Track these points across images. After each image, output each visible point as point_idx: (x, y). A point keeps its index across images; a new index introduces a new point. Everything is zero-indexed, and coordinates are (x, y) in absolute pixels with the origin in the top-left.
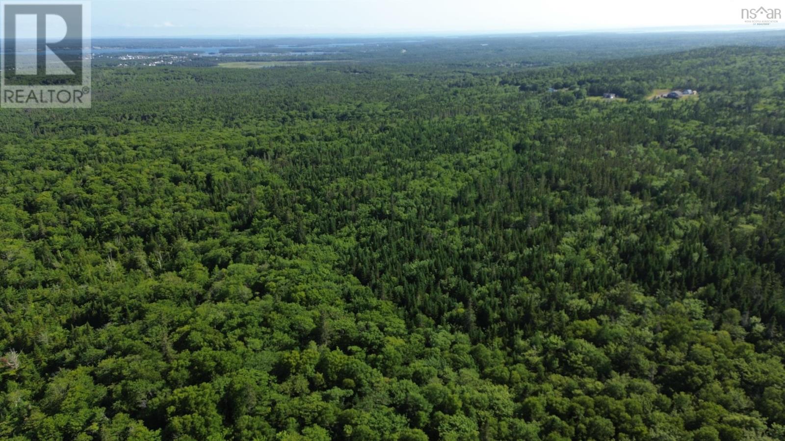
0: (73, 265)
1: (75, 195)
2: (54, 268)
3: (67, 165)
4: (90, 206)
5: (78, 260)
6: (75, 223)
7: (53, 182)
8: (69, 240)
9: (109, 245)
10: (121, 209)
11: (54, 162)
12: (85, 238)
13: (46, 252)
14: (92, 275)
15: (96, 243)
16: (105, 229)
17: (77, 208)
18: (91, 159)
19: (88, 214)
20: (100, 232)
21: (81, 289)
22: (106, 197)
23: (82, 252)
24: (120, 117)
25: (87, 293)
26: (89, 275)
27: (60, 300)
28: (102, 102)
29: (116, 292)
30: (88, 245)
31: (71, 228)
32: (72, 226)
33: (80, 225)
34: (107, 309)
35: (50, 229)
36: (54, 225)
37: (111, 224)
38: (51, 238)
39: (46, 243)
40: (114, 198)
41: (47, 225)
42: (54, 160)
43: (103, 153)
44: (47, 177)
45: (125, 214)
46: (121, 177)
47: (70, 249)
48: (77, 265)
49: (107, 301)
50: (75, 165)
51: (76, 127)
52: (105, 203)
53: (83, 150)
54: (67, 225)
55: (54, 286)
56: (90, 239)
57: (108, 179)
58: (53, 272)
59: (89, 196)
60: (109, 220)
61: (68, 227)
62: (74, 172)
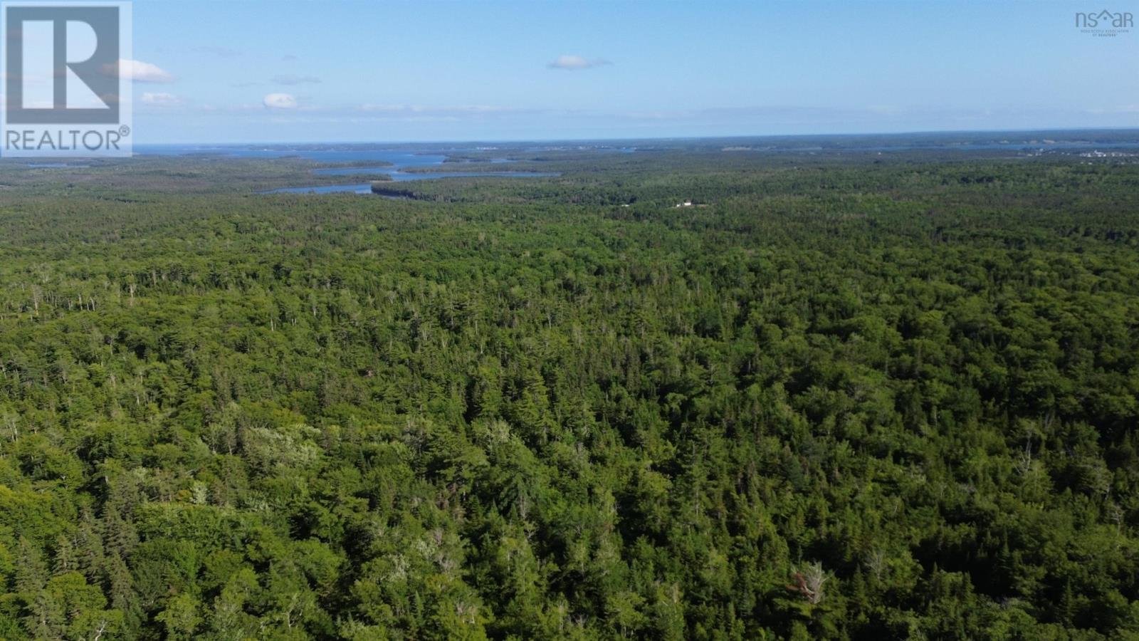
0: (952, 441)
1: (982, 325)
2: (921, 435)
3: (975, 281)
4: (1004, 346)
5: (964, 434)
6: (974, 370)
7: (949, 299)
8: (955, 396)
9: (1029, 426)
10: (1061, 364)
11: (957, 272)
12: (982, 400)
13: (914, 403)
14: (984, 472)
15: (1000, 414)
16: (1024, 393)
17: (981, 346)
18: (1015, 278)
19: (996, 360)
20: (1012, 396)
21: (959, 494)
22: (1037, 338)
23: (973, 422)
24: (1068, 231)
25: (969, 503)
26: (979, 469)
27: (917, 497)
28: (1042, 210)
29: (1039, 531)
30: (985, 412)
31: (962, 376)
32: (966, 373)
33: (979, 374)
34: (1010, 561)
35: (929, 368)
36: (937, 363)
37: (1038, 387)
38: (928, 382)
39: (918, 388)
40: (1052, 343)
41: (925, 361)
42: (957, 271)
43: (1037, 273)
44: (942, 292)
45: (1067, 375)
46: (1072, 311)
47: (953, 410)
48: (959, 442)
49: (1015, 541)
50: (987, 282)
51: (995, 238)
52: (1033, 348)
53: (1005, 264)
54: (958, 368)
55: (913, 466)
56: (991, 404)
57: (1046, 310)
58: (917, 440)
59: (1005, 329)
60: (1035, 379)
61: (959, 373)
62: (985, 292)
